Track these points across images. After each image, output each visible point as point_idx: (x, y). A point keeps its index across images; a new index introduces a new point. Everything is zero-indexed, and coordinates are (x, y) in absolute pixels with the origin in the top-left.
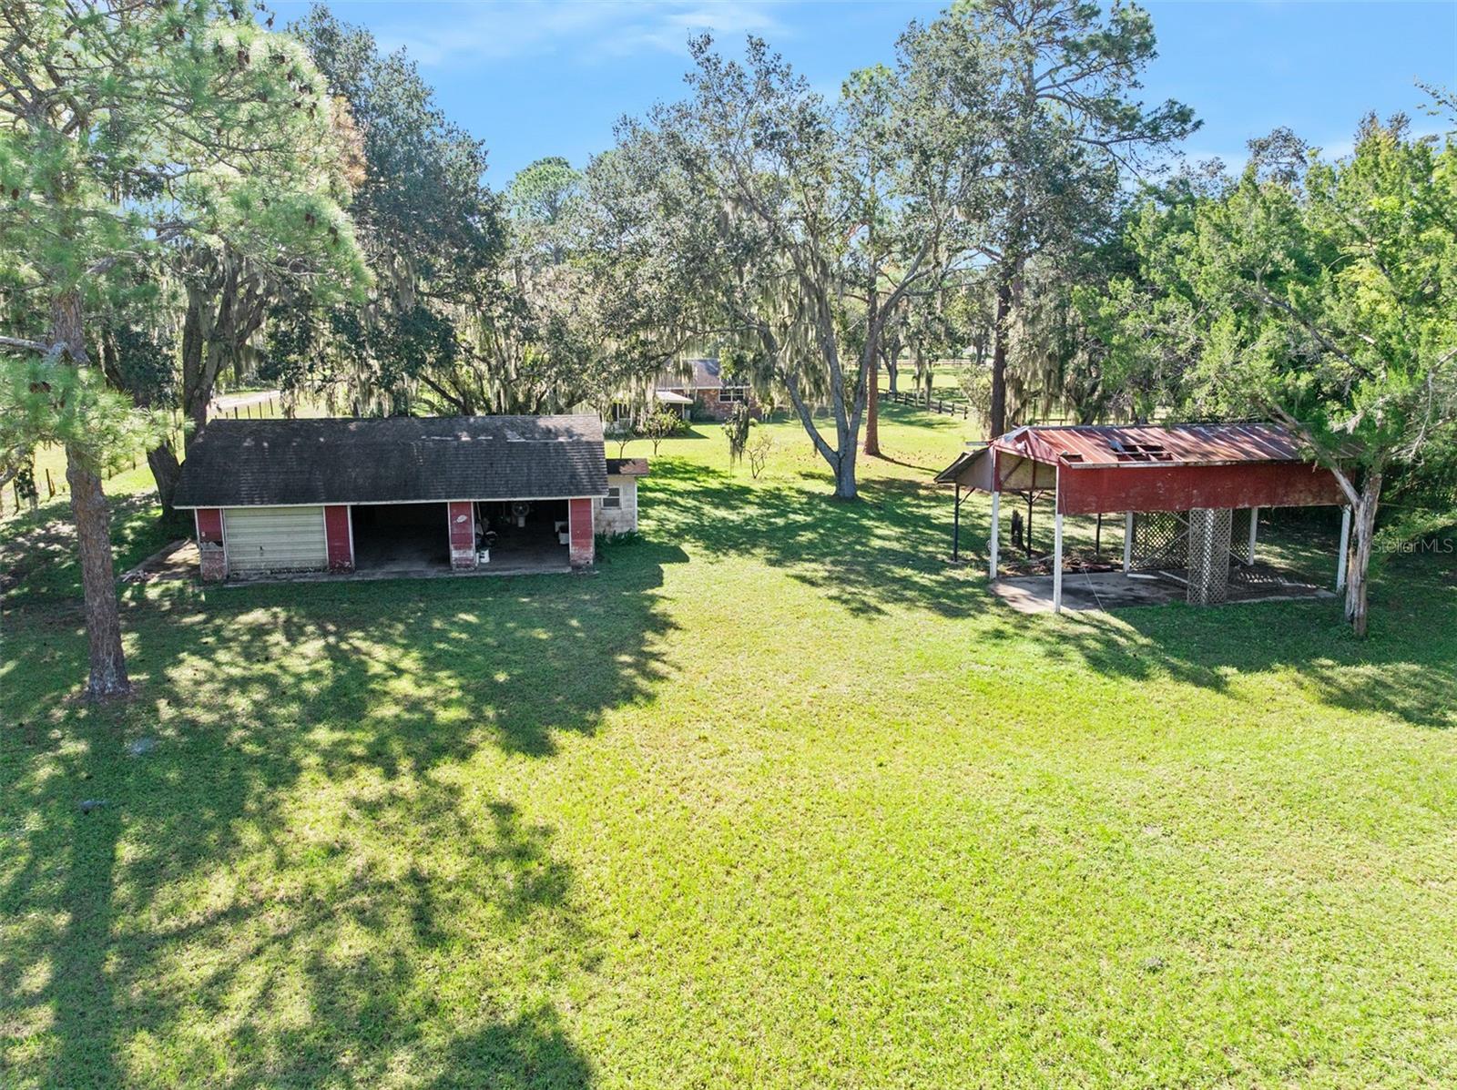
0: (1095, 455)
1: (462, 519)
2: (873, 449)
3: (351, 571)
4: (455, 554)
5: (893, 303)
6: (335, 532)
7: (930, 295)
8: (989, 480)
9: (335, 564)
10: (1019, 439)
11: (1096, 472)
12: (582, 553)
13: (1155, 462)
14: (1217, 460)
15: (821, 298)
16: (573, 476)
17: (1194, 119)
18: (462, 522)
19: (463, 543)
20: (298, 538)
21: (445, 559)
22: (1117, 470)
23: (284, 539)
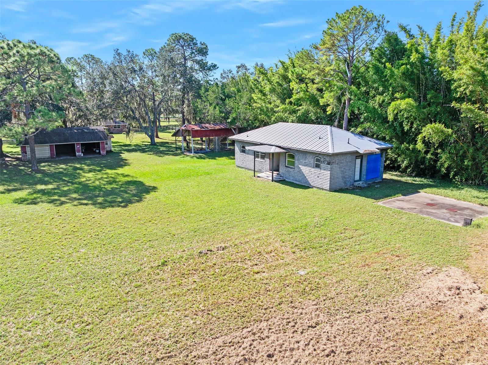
0: (197, 128)
1: (78, 146)
2: (157, 137)
3: (55, 158)
4: (77, 154)
5: (160, 103)
6: (51, 150)
7: (167, 101)
8: (181, 135)
9: (52, 157)
10: (185, 126)
11: (197, 131)
12: (103, 153)
13: (206, 129)
14: (216, 129)
15: (144, 102)
16: (101, 137)
17: (217, 66)
18: (78, 147)
19: (79, 152)
20: (44, 152)
21: (75, 155)
22: (200, 130)
23: (40, 152)
